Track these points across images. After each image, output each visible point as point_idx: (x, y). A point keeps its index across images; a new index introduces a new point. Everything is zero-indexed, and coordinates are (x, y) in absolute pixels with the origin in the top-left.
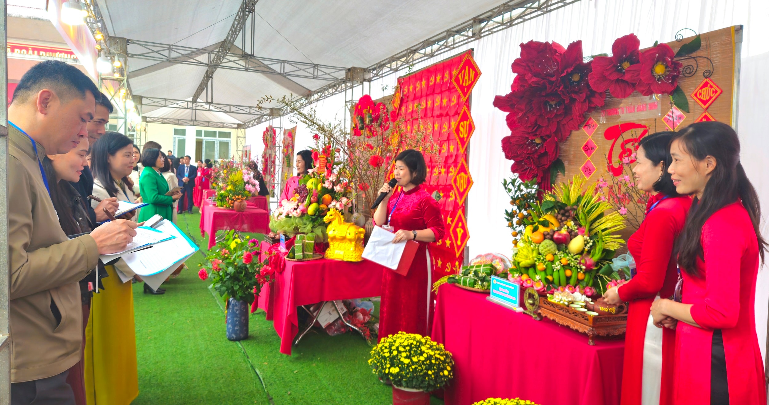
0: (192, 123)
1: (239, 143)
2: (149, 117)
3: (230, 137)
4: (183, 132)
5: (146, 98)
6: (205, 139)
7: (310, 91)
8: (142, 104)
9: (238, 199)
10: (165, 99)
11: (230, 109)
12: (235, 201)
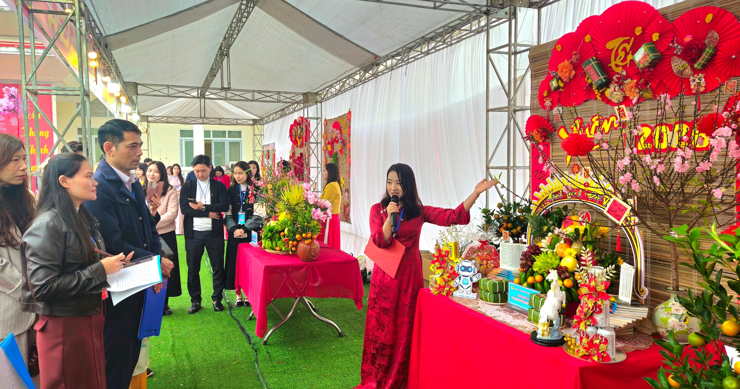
0: (201, 121)
1: (256, 141)
2: (151, 116)
3: (240, 137)
4: (190, 133)
5: (143, 85)
6: (214, 140)
7: (376, 56)
8: (138, 94)
9: (306, 238)
10: (168, 86)
11: (253, 96)
12: (298, 242)
